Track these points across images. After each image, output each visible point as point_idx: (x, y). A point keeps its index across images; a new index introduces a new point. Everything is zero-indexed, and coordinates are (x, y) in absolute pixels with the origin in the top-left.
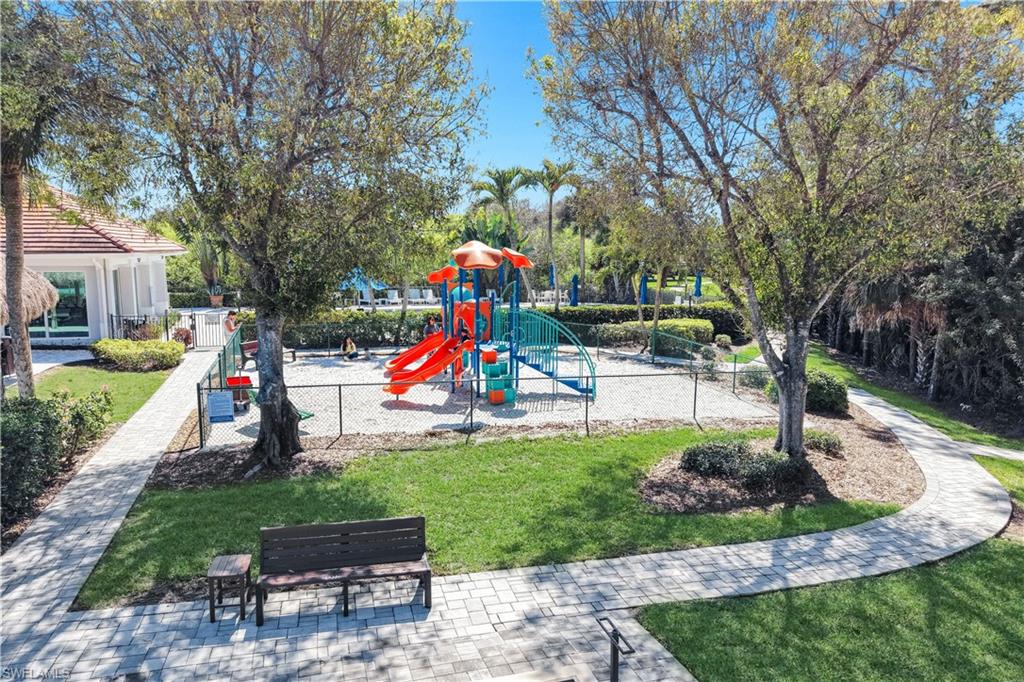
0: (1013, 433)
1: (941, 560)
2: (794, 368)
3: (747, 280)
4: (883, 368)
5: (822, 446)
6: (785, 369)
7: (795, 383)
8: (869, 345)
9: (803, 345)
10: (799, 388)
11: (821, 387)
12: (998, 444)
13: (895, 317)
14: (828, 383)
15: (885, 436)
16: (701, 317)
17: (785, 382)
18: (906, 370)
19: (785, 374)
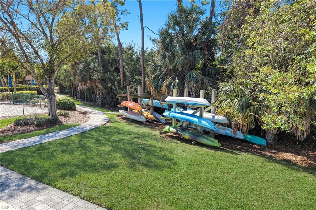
0: (117, 110)
1: (87, 131)
2: (50, 92)
3: (30, 64)
4: (91, 101)
5: (63, 115)
6: (48, 92)
7: (51, 96)
8: (87, 96)
9: (52, 85)
10: (53, 98)
11: (67, 103)
12: (112, 112)
13: (89, 85)
14: (69, 101)
15: (85, 113)
16: (34, 90)
17: (48, 96)
18: (95, 101)
19: (48, 94)
